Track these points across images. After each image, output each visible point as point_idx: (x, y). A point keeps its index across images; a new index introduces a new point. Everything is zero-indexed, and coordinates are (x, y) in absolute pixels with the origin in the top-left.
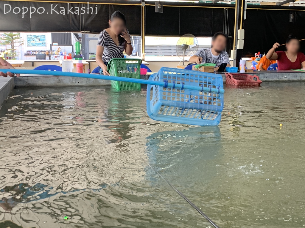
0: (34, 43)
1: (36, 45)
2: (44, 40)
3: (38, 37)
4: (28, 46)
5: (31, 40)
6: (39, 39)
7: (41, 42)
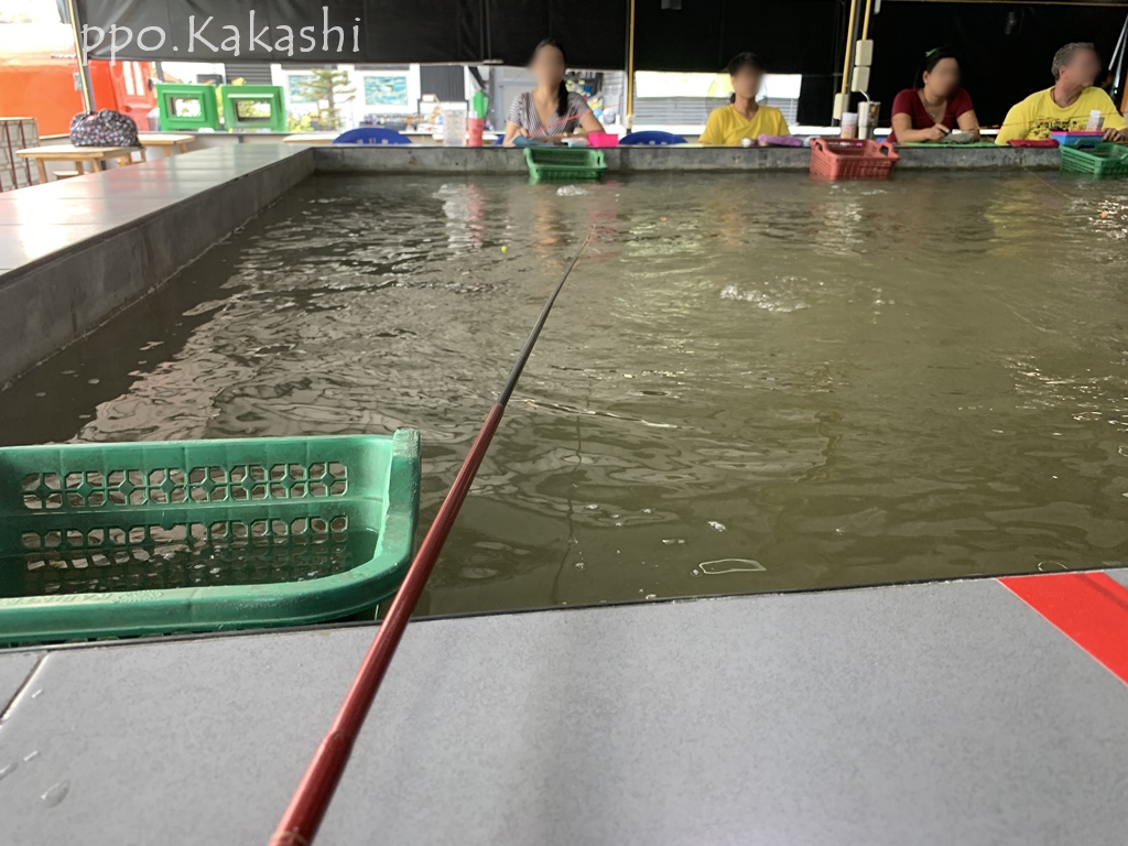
0: (380, 95)
1: (386, 101)
2: (403, 88)
3: (387, 81)
4: (367, 103)
5: (374, 88)
6: (391, 86)
7: (395, 94)
